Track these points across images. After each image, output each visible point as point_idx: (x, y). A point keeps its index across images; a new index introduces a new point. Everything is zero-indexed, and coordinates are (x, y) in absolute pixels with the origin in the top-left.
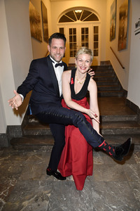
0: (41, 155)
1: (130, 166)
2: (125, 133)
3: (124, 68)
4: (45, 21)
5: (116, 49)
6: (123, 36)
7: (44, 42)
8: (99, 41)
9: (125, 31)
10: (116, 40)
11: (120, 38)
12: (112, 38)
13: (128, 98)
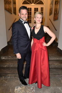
0: (6, 80)
1: (59, 88)
2: (56, 67)
3: (56, 30)
4: (15, 3)
5: (52, 20)
6: (57, 13)
7: (13, 14)
8: (44, 12)
9: (58, 10)
10: (53, 15)
11: (55, 14)
12: (51, 14)
13: (58, 47)
